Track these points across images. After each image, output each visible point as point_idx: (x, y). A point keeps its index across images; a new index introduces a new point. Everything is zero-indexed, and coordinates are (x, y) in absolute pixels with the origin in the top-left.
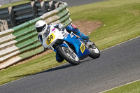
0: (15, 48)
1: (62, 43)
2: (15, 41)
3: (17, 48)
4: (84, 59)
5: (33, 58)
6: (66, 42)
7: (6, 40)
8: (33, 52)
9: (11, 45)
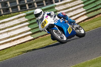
0: (83, 10)
1: (54, 27)
2: (83, 5)
3: (85, 10)
4: (72, 38)
5: (96, 17)
6: (57, 26)
7: (76, 4)
8: (96, 13)
9: (80, 8)
